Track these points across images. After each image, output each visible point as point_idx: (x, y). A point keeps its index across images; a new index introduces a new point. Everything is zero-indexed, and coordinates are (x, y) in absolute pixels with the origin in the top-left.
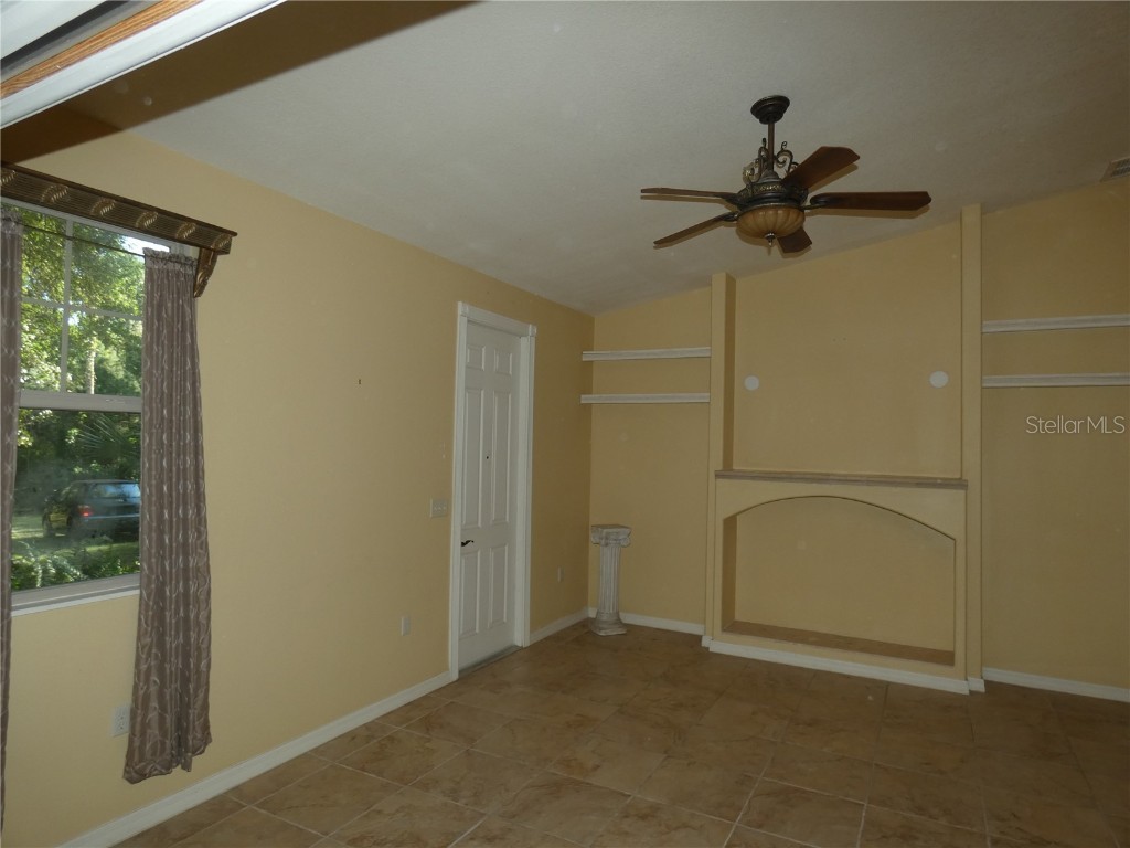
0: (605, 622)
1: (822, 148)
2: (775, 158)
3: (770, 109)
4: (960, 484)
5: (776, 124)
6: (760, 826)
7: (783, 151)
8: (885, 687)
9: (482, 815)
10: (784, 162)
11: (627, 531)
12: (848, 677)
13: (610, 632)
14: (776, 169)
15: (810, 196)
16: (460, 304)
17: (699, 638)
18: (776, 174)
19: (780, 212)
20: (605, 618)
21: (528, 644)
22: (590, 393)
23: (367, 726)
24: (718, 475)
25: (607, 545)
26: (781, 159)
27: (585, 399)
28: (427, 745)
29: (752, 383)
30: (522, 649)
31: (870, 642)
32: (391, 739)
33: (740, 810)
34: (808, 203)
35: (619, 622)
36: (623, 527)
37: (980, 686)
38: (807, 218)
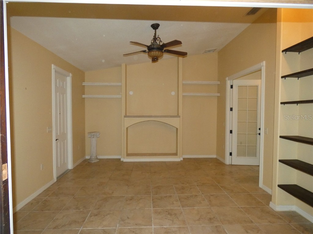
0: (93, 159)
1: (175, 40)
2: (157, 39)
3: (155, 26)
4: (178, 116)
5: (157, 30)
6: (156, 194)
7: (158, 37)
8: (165, 162)
9: (90, 211)
10: (158, 40)
11: (99, 133)
12: (157, 162)
13: (95, 161)
14: (157, 41)
15: (164, 50)
16: (53, 65)
17: (120, 159)
18: (157, 43)
19: (157, 52)
20: (93, 158)
21: (73, 168)
22: (84, 95)
23: (34, 199)
24: (125, 117)
25: (93, 137)
26: (158, 39)
27: (83, 96)
28: (59, 199)
29: (131, 93)
30: (71, 170)
31: (160, 153)
32: (45, 201)
33: (151, 192)
34: (163, 51)
35: (97, 158)
36: (97, 132)
37: (182, 159)
38: (164, 55)
